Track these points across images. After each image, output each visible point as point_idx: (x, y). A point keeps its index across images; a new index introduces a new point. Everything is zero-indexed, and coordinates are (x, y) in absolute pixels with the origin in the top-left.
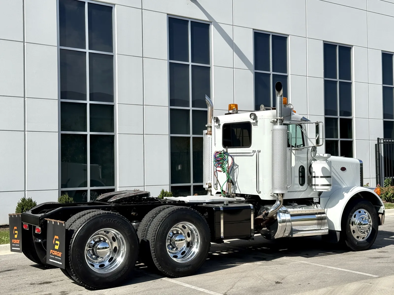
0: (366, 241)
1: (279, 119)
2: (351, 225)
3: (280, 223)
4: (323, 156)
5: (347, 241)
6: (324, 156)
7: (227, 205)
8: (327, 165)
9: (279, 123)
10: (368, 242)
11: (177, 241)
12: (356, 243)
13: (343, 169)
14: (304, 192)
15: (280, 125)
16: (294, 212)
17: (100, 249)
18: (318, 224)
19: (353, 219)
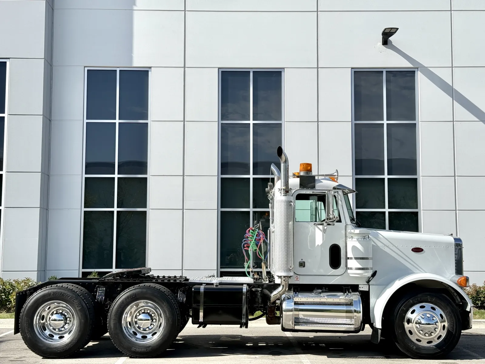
0: (434, 347)
1: (284, 189)
2: (406, 324)
3: (285, 311)
4: (353, 232)
5: (398, 343)
6: (355, 233)
7: (217, 286)
8: (359, 244)
9: (284, 193)
10: (438, 349)
11: (143, 320)
12: (414, 347)
13: (417, 250)
14: (339, 277)
15: (284, 196)
16: (301, 299)
17: (56, 321)
18: (347, 317)
19: (409, 315)
